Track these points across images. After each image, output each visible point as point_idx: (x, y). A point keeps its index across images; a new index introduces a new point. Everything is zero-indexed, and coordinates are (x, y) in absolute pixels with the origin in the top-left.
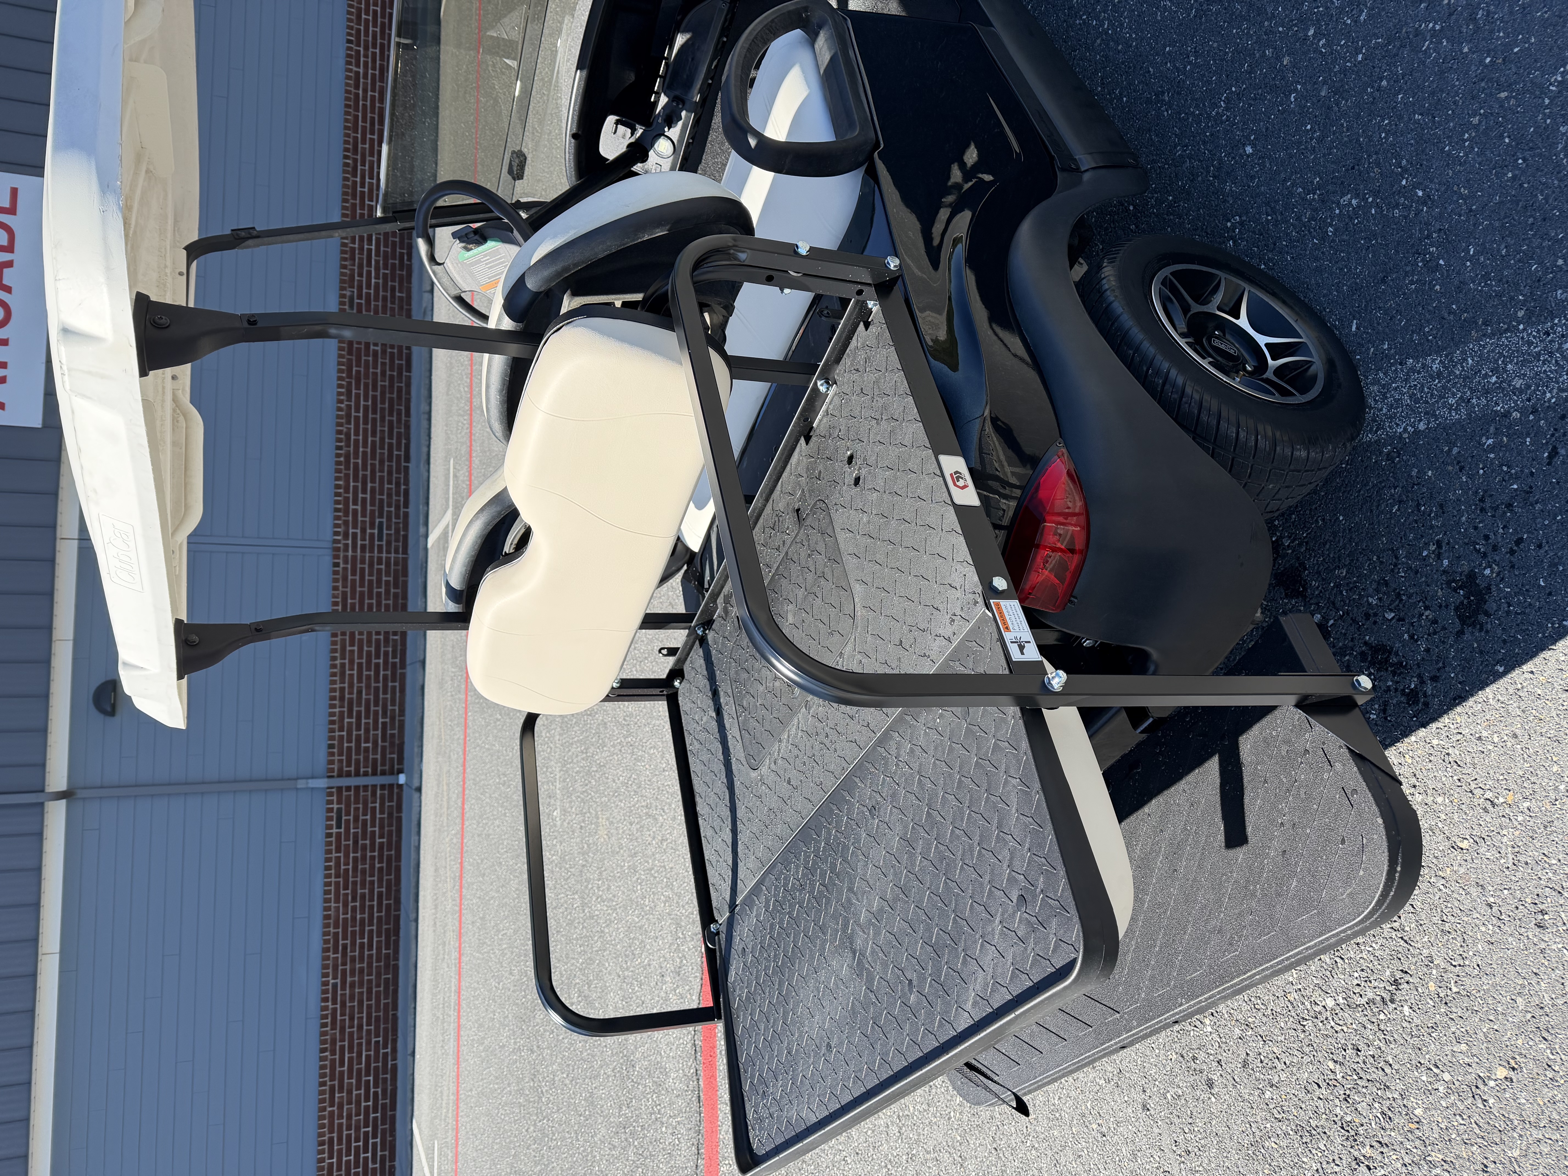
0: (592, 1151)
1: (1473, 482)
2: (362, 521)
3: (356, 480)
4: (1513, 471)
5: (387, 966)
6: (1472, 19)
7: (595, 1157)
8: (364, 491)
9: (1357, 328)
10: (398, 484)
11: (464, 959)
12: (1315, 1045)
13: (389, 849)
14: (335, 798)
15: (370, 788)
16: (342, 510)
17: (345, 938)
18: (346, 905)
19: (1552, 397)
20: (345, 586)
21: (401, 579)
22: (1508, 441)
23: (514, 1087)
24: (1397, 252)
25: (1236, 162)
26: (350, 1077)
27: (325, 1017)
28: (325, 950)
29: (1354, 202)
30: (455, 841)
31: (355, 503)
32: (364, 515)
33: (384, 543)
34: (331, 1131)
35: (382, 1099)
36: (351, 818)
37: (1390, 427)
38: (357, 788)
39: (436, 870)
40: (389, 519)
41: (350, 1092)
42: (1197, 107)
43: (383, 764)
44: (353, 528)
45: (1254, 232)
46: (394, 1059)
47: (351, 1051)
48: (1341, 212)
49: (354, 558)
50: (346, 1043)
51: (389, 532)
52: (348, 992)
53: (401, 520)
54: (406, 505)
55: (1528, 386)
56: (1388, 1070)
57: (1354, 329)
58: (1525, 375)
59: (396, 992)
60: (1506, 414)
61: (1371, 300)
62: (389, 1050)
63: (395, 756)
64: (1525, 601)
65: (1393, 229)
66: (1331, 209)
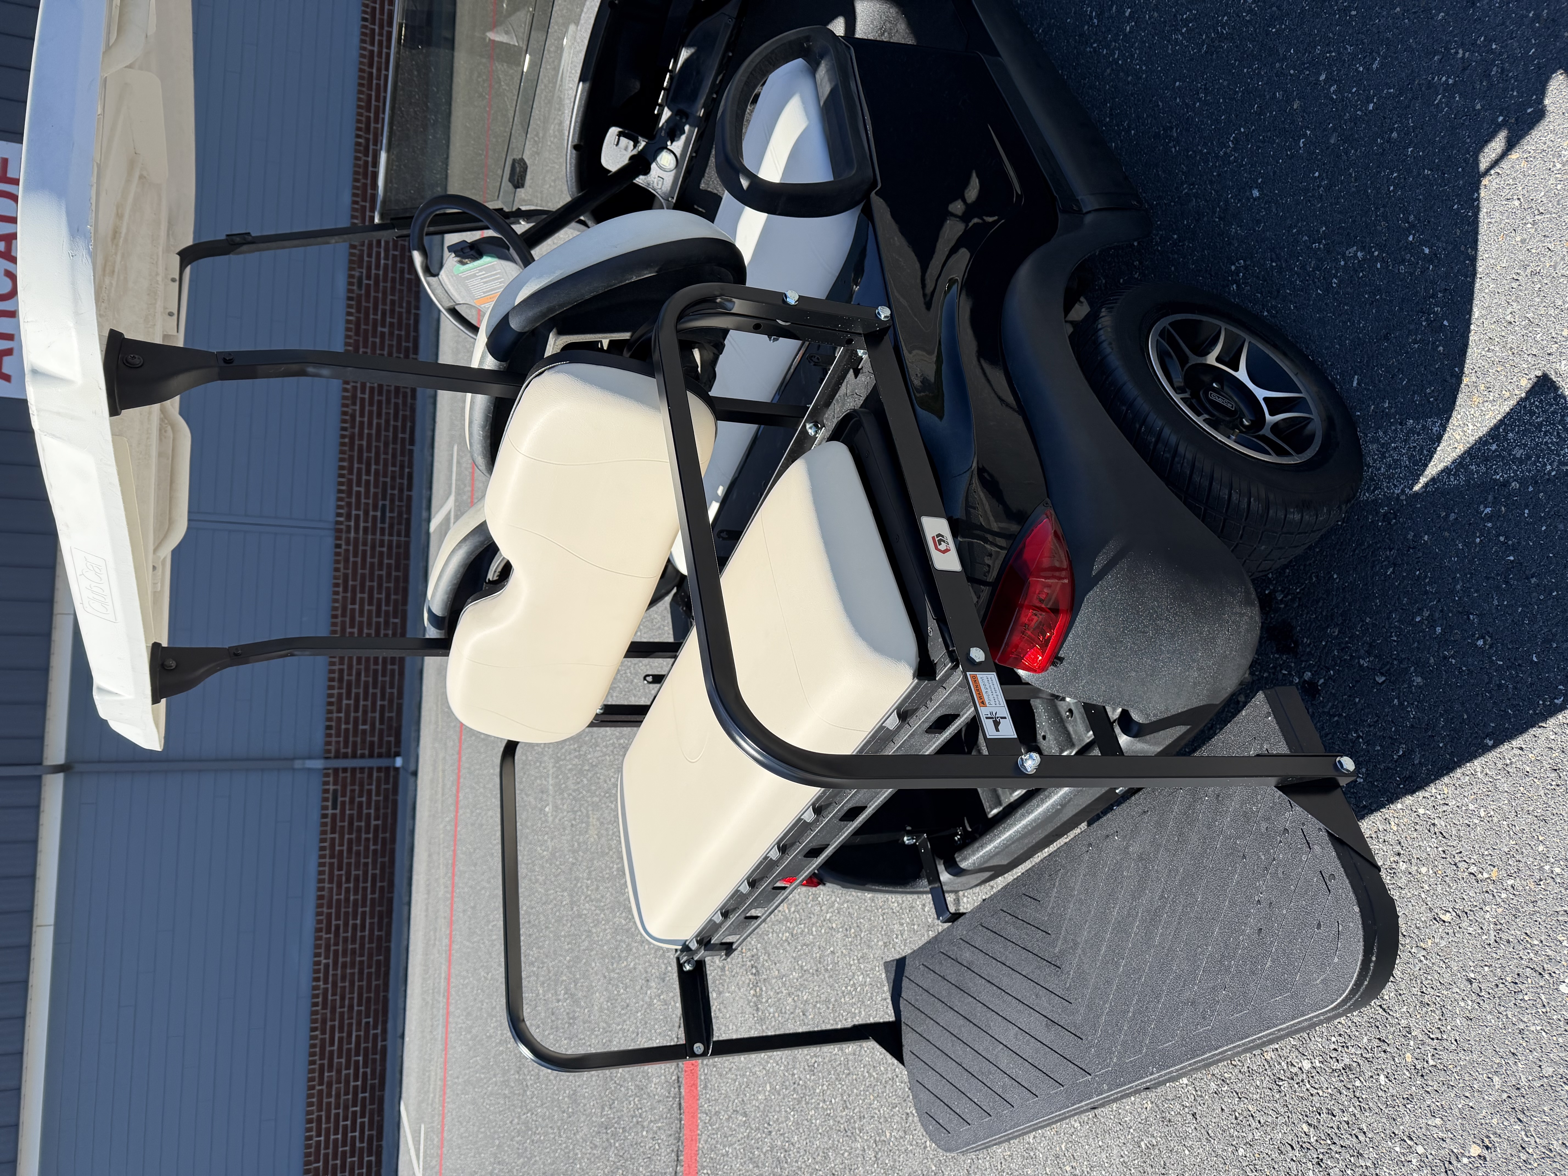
0: (573, 1149)
1: (1470, 550)
2: (365, 503)
3: (360, 461)
4: (1510, 542)
5: (379, 948)
6: (1487, 75)
7: (577, 1154)
8: (368, 473)
9: (1358, 384)
10: (402, 467)
11: (455, 947)
12: (1290, 1106)
13: (384, 832)
14: (331, 779)
15: (366, 770)
16: (345, 491)
17: (338, 918)
18: (339, 886)
19: (1553, 470)
20: (346, 568)
21: (403, 562)
22: (1506, 511)
23: (499, 1078)
24: (1401, 309)
25: (1242, 205)
26: (340, 1057)
27: (316, 996)
28: (319, 930)
29: (1359, 254)
30: (448, 828)
31: (358, 485)
32: (367, 497)
33: (387, 525)
34: (320, 1109)
35: (371, 1079)
36: (347, 799)
37: (1388, 488)
38: (354, 770)
39: (430, 856)
40: (392, 501)
41: (339, 1072)
42: (1205, 145)
43: (380, 747)
44: (356, 510)
45: (1258, 277)
46: (384, 1039)
47: (341, 1030)
48: (1346, 263)
49: (356, 540)
50: (337, 1023)
51: (392, 515)
52: (339, 972)
53: (404, 503)
54: (410, 488)
55: (1529, 457)
56: (1362, 1137)
57: (1355, 384)
58: (1526, 445)
59: (387, 974)
60: (1506, 484)
61: (1373, 356)
62: (379, 1031)
63: (392, 739)
64: (1517, 676)
65: (1398, 285)
66: (1337, 261)
